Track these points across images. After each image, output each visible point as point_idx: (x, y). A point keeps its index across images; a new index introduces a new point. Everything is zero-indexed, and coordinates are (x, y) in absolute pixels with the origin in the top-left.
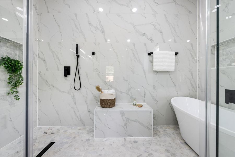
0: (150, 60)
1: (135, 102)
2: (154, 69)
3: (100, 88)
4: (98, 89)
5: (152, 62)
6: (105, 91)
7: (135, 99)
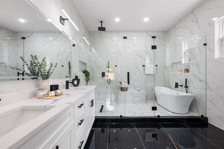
0: (144, 69)
1: (137, 89)
2: (146, 74)
3: (122, 82)
4: (121, 83)
5: (145, 70)
6: (123, 84)
7: (136, 87)
